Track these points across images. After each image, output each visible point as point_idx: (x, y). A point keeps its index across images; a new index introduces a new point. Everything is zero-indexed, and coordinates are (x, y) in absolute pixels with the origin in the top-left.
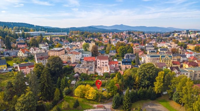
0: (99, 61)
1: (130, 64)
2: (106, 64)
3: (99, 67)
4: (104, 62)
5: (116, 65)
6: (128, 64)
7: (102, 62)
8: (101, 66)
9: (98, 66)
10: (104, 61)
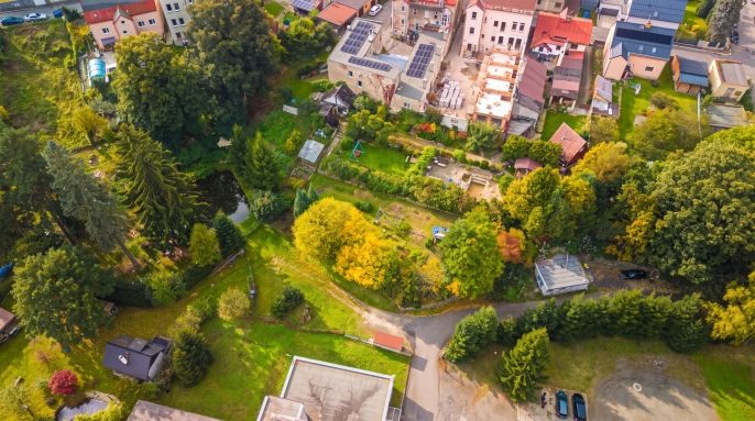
0: (474, 15)
1: (657, 56)
2: (516, 35)
3: (469, 46)
4: (504, 24)
5: (574, 46)
6: (647, 53)
7: (496, 24)
8: (487, 43)
9: (468, 39)
10: (509, 18)
